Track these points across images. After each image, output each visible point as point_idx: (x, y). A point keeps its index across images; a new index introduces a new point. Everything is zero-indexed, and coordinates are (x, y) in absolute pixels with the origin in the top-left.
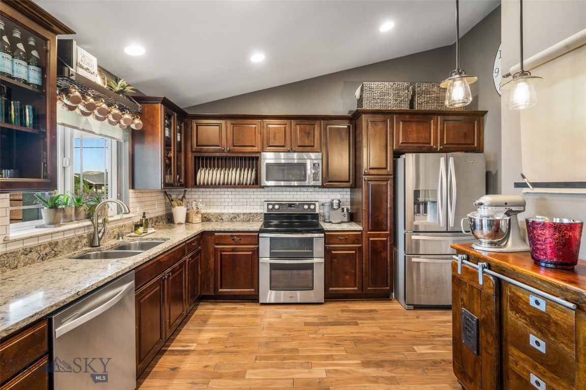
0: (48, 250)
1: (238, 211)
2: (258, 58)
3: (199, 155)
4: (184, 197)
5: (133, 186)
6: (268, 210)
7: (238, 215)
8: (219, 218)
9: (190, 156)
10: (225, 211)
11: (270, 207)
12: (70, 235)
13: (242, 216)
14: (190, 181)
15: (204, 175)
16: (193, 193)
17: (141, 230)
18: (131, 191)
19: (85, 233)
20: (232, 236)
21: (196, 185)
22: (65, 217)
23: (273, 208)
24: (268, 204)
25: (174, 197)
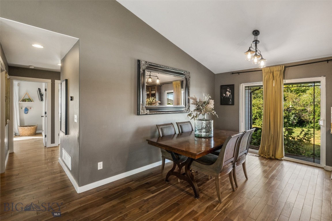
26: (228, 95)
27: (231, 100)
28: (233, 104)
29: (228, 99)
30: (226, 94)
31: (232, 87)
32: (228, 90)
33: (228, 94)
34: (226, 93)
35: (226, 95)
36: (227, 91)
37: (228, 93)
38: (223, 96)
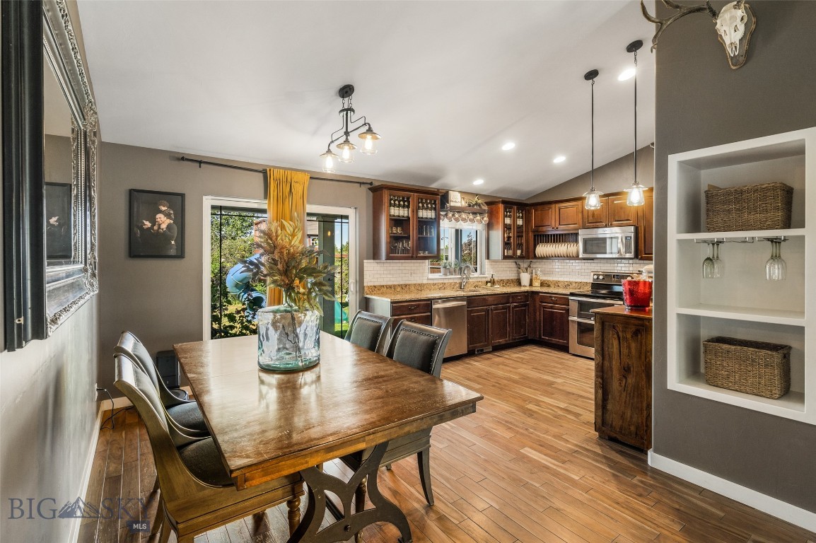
0: (441, 286)
1: (571, 280)
2: (560, 159)
3: (536, 233)
4: (529, 266)
5: (488, 258)
6: (594, 280)
7: (571, 283)
8: (557, 284)
9: (531, 235)
10: (561, 279)
11: (596, 277)
12: (451, 281)
13: (574, 284)
14: (531, 255)
15: (542, 249)
16: (537, 264)
17: (489, 284)
18: (487, 261)
19: (458, 281)
20: (551, 297)
21: (535, 257)
22: (450, 272)
23: (598, 278)
24: (594, 275)
25: (522, 266)
26: (164, 226)
27: (173, 242)
28: (180, 255)
29: (162, 237)
30: (154, 222)
31: (177, 202)
32: (163, 208)
33: (164, 221)
34: (155, 219)
35: (154, 224)
36: (161, 212)
37: (160, 217)
38: (141, 228)
